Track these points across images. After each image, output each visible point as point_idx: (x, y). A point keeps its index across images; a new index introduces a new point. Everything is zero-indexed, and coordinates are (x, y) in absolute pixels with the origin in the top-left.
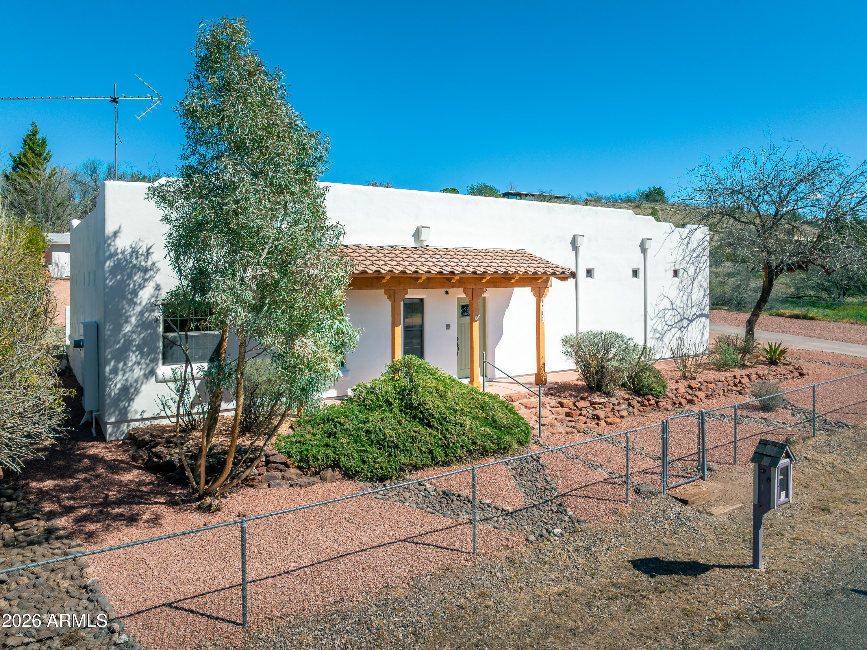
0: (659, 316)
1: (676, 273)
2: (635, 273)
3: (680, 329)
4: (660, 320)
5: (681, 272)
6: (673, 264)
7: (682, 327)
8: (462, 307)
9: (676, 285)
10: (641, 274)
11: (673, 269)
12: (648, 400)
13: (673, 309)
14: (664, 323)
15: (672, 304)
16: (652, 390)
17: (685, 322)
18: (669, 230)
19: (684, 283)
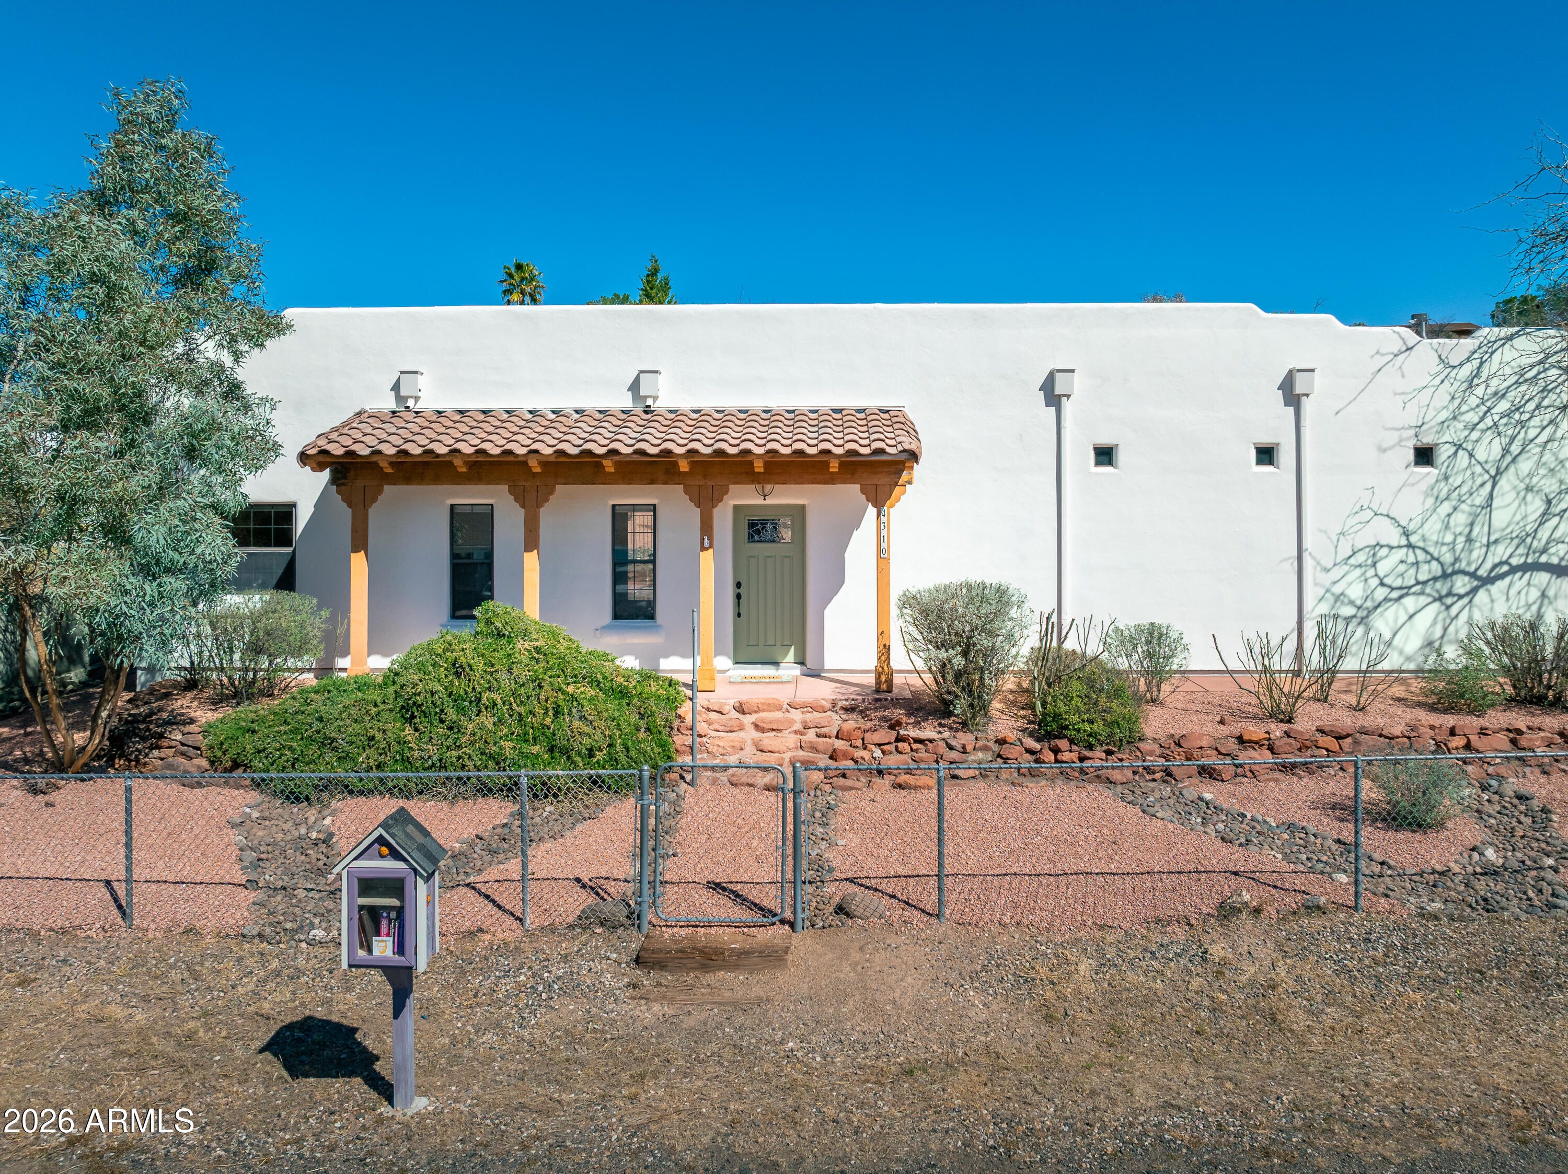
0: (1352, 561)
1: (1424, 456)
2: (1266, 455)
3: (1440, 599)
4: (1358, 572)
5: (1443, 454)
6: (1412, 432)
7: (1450, 594)
8: (752, 524)
9: (1423, 486)
10: (1286, 456)
11: (1411, 443)
12: (1056, 751)
13: (1410, 546)
14: (1374, 582)
15: (1406, 534)
16: (1066, 728)
17: (1461, 584)
18: (1398, 346)
19: (1456, 481)
